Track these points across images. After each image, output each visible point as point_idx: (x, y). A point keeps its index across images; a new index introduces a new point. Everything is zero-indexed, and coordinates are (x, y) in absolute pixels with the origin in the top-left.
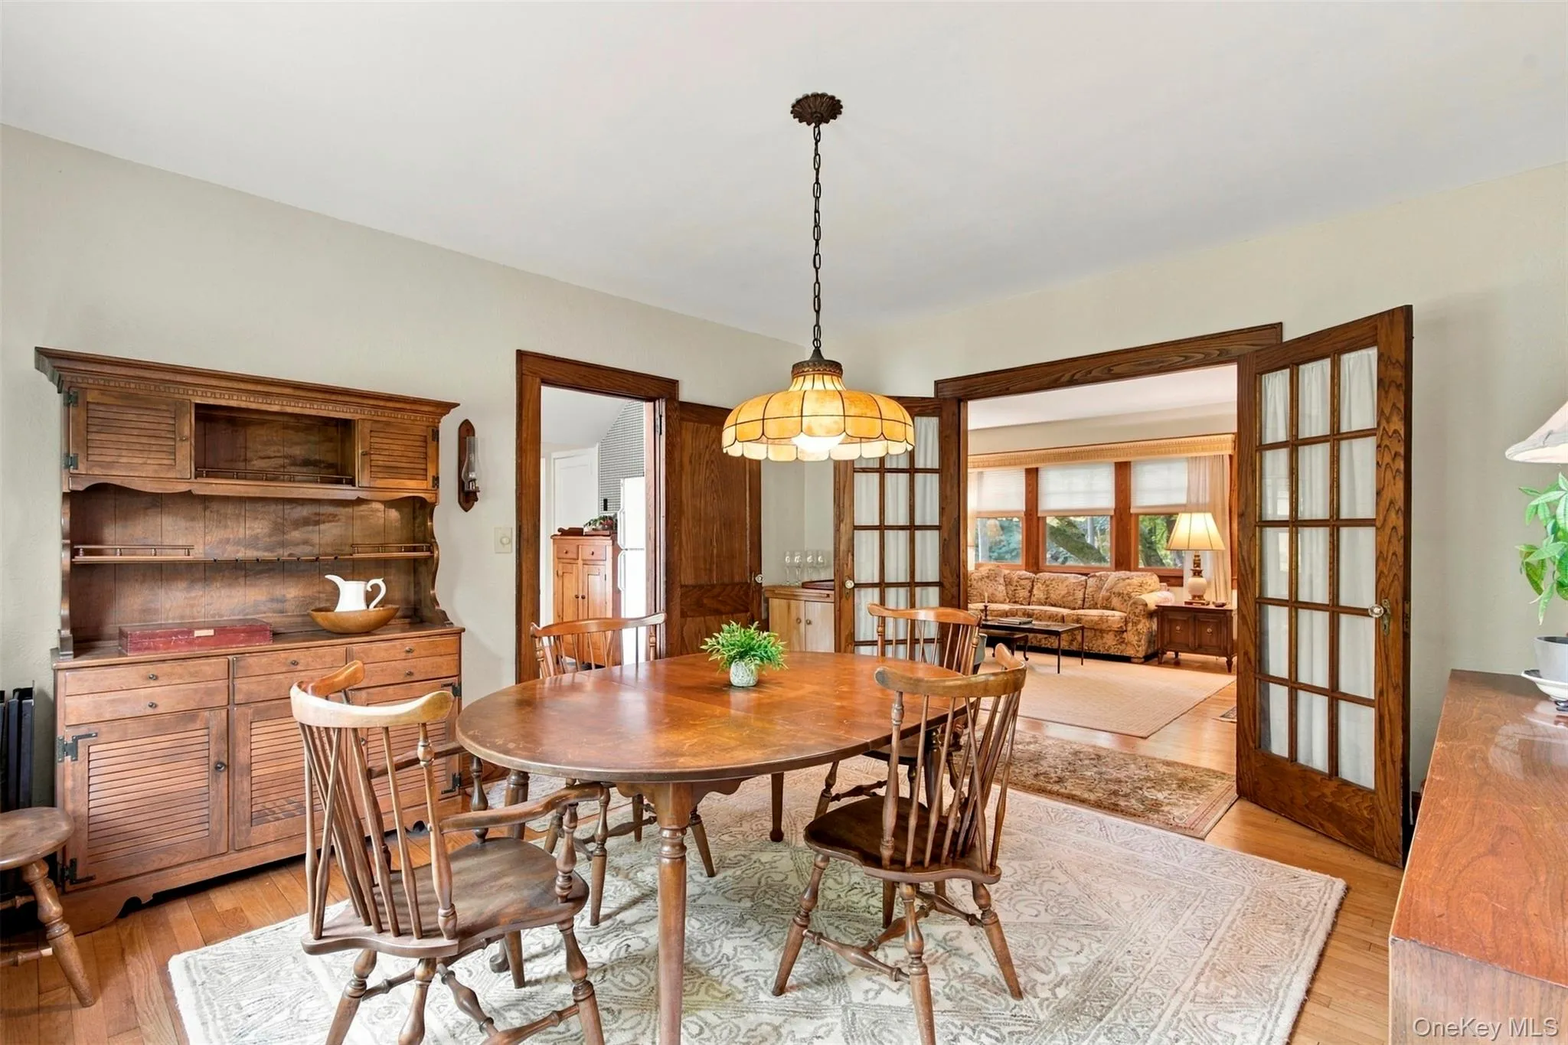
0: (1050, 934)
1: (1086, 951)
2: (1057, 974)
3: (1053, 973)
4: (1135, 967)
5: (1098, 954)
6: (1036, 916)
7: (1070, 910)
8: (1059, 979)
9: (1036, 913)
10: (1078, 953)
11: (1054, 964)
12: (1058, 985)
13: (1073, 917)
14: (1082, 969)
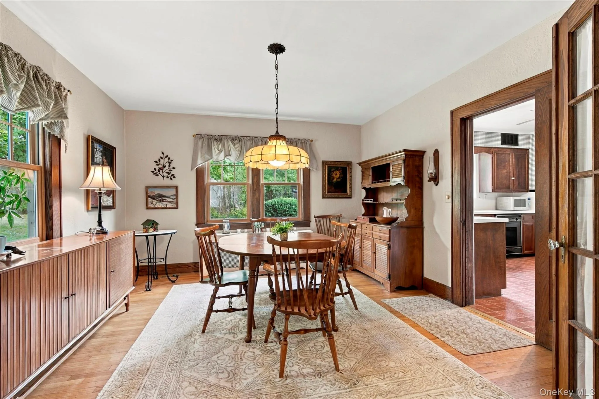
0: (207, 353)
1: (192, 355)
2: (197, 343)
3: (198, 343)
4: (173, 358)
5: (188, 355)
6: (218, 357)
7: (208, 367)
8: (195, 342)
9: (220, 358)
10: (195, 352)
11: (200, 345)
12: (194, 341)
13: (205, 364)
14: (190, 348)
